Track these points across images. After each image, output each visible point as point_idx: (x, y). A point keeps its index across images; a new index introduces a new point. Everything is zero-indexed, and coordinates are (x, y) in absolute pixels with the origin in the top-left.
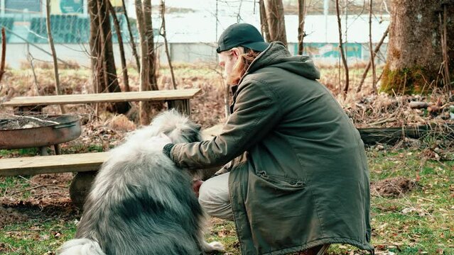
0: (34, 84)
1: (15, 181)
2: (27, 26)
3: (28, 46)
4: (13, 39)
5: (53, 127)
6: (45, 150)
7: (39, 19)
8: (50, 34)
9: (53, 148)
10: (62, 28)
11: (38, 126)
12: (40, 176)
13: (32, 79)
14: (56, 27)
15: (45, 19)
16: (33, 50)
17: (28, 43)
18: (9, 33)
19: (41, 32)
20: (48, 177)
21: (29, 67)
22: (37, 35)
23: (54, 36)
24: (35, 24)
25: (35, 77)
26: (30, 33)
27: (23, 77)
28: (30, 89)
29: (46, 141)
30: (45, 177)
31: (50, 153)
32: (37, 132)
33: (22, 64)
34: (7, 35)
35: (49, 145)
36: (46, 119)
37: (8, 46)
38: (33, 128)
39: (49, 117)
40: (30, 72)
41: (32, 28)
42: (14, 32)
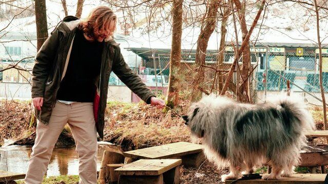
2: (305, 79)
3: (305, 94)
4: (294, 88)
5: (321, 153)
6: (314, 170)
7: (314, 75)
8: (321, 86)
9: (320, 169)
11: (310, 151)
15: (318, 75)
16: (308, 96)
17: (305, 92)
18: (292, 84)
19: (314, 84)
22: (311, 86)
24: (310, 78)
26: (307, 85)
29: (315, 163)
31: (317, 172)
32: (309, 156)
34: (290, 85)
35: (317, 166)
36: (316, 147)
38: (306, 153)
39: (319, 146)
41: (308, 81)
42: (295, 83)
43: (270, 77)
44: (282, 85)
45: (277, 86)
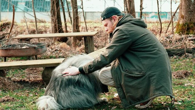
0: (27, 29)
1: (18, 71)
2: (24, 4)
3: (24, 13)
4: (18, 10)
5: (35, 48)
6: (31, 58)
7: (29, 1)
8: (33, 8)
9: (35, 57)
10: (39, 5)
11: (28, 47)
12: (29, 69)
13: (26, 27)
14: (36, 5)
15: (31, 1)
16: (26, 14)
17: (24, 12)
18: (16, 7)
19: (30, 7)
20: (33, 69)
21: (24, 22)
22: (28, 8)
23: (35, 9)
24: (27, 3)
25: (27, 26)
26: (25, 7)
27: (22, 26)
28: (25, 31)
29: (32, 54)
30: (31, 69)
31: (33, 59)
32: (28, 50)
33: (22, 20)
34: (15, 8)
35: (33, 55)
36: (31, 44)
37: (15, 13)
38: (26, 48)
39: (33, 43)
40: (25, 24)
41: (26, 5)
42: (18, 7)
43: (3, 4)
44: (10, 8)
45: (7, 8)
